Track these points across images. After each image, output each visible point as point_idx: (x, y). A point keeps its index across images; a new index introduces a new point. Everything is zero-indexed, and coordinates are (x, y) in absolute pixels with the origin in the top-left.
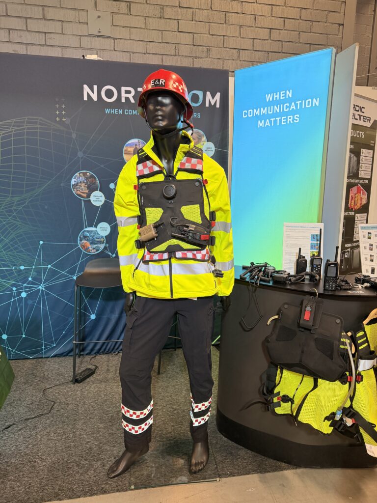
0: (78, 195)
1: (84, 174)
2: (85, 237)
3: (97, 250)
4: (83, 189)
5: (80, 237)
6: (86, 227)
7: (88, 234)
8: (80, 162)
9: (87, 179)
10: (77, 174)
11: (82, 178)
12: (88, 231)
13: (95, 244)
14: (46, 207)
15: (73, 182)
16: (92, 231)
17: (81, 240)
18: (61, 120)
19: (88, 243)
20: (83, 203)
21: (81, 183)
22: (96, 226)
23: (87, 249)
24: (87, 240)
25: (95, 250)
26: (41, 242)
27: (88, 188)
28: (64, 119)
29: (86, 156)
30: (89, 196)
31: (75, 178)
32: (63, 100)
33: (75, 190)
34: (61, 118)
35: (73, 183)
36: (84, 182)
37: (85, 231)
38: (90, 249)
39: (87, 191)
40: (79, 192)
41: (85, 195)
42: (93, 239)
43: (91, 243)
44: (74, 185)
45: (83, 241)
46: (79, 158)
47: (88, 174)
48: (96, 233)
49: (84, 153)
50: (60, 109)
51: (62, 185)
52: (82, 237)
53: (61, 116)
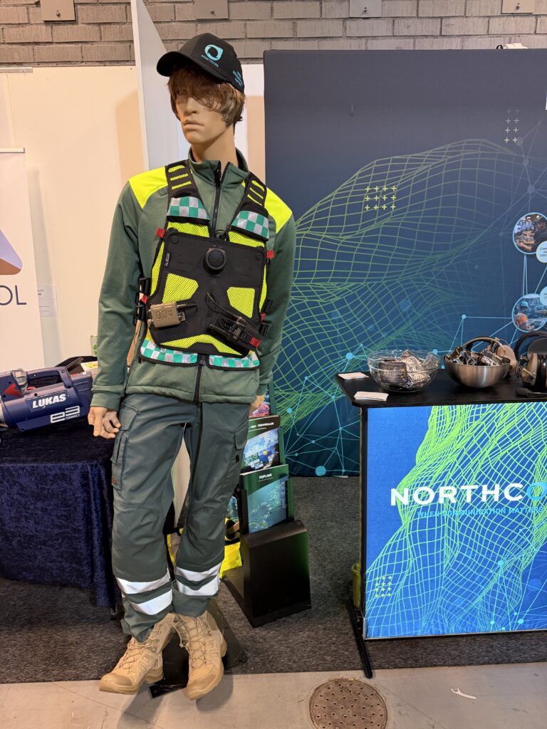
0: (520, 248)
2: (522, 308)
6: (525, 294)
7: (526, 304)
8: (529, 201)
12: (527, 300)
13: (535, 318)
14: (476, 267)
16: (532, 300)
17: (516, 313)
18: (511, 142)
19: (525, 316)
20: (525, 258)
22: (538, 293)
23: (523, 326)
24: (525, 313)
25: (533, 327)
26: (464, 317)
27: (535, 237)
28: (515, 140)
29: (540, 192)
30: (534, 249)
32: (517, 111)
33: (518, 241)
34: (511, 138)
37: (523, 300)
38: (527, 325)
39: (533, 242)
40: (522, 244)
41: (529, 248)
45: (519, 314)
46: (528, 194)
48: (537, 301)
49: (537, 187)
50: (512, 126)
51: (501, 234)
52: (518, 308)
53: (511, 135)
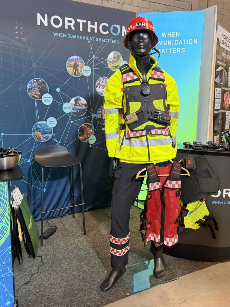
0: (32, 96)
1: (37, 81)
2: (37, 129)
3: (47, 139)
4: (36, 92)
5: (33, 129)
6: (38, 121)
7: (40, 127)
8: (34, 72)
9: (39, 84)
10: (32, 81)
11: (35, 84)
12: (40, 125)
13: (45, 134)
14: (7, 106)
15: (29, 86)
16: (42, 124)
17: (34, 131)
18: (19, 39)
19: (40, 134)
20: (36, 102)
21: (34, 87)
22: (46, 121)
23: (39, 138)
24: (39, 131)
25: (45, 139)
26: (2, 134)
27: (40, 91)
28: (22, 38)
29: (39, 67)
30: (40, 97)
31: (30, 84)
32: (21, 23)
33: (30, 92)
34: (20, 37)
35: (29, 88)
36: (37, 87)
37: (37, 124)
38: (41, 138)
39: (39, 94)
40: (33, 95)
41: (38, 97)
42: (44, 131)
43: (42, 134)
44: (30, 88)
45: (36, 132)
46: (33, 68)
47: (40, 80)
48: (46, 125)
49: (38, 64)
50: (19, 30)
51: (20, 88)
52: (35, 129)
53: (20, 36)
